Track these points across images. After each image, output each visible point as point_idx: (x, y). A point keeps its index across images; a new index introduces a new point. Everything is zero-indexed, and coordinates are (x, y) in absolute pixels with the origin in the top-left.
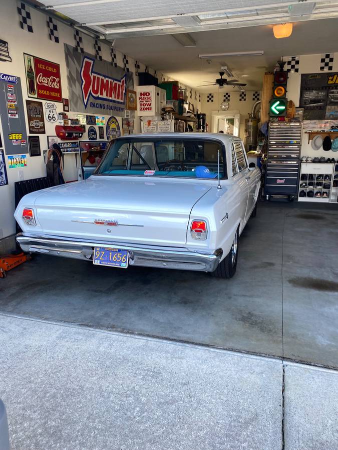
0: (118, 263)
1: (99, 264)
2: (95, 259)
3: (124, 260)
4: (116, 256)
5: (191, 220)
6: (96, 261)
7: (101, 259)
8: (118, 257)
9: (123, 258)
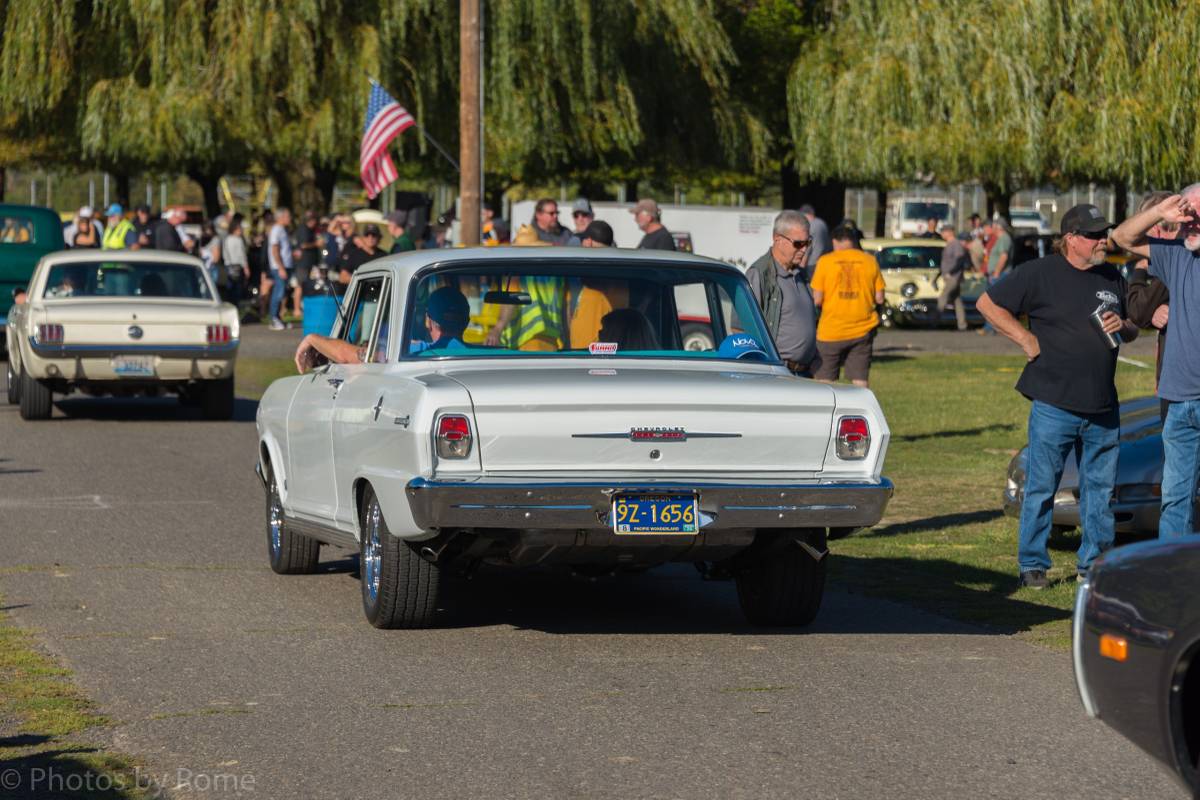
0: (675, 525)
1: (628, 532)
2: (618, 523)
3: (688, 517)
4: (669, 511)
5: (837, 418)
6: (621, 526)
7: (631, 520)
8: (673, 512)
9: (686, 513)
